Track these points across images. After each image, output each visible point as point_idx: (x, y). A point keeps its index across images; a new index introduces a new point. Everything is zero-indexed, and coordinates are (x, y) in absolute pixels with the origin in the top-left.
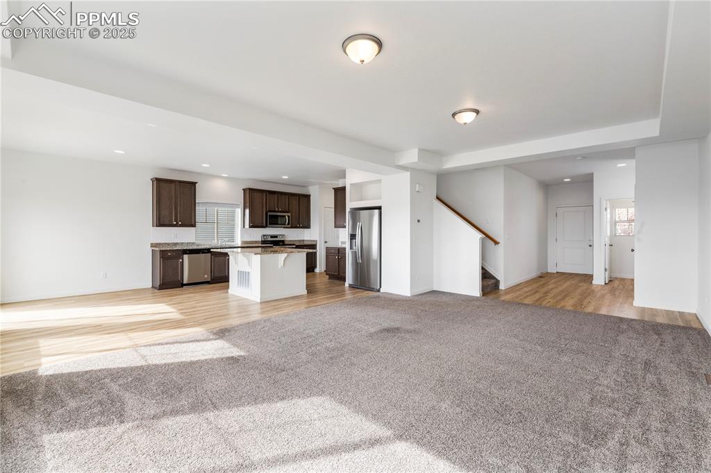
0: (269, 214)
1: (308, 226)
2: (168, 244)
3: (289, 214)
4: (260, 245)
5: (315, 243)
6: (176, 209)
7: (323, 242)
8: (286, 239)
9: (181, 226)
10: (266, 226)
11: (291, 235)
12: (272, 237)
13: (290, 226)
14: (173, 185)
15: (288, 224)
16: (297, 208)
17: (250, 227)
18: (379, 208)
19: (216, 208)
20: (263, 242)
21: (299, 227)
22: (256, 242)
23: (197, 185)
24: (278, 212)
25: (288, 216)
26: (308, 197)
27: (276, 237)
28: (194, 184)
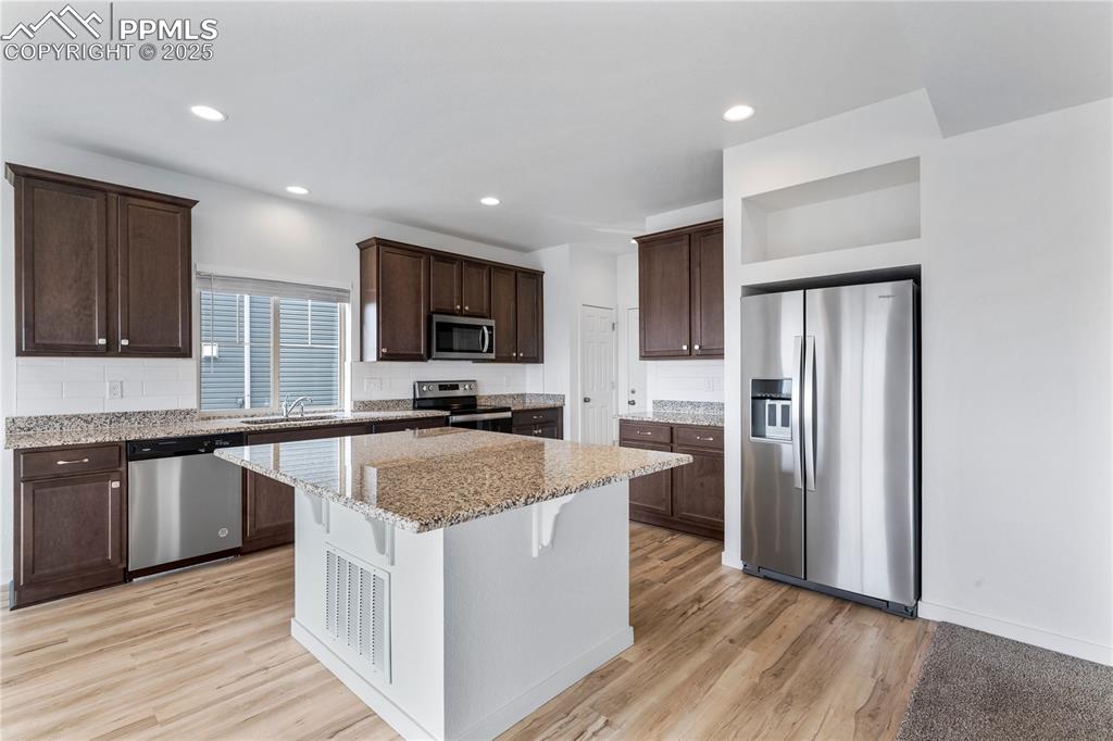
0: (437, 318)
1: (537, 358)
2: (87, 419)
3: (492, 323)
4: (411, 414)
5: (558, 404)
6: (108, 289)
7: (580, 400)
8: (481, 394)
9: (127, 352)
10: (429, 356)
11: (494, 381)
12: (443, 387)
13: (493, 356)
14: (94, 203)
15: (490, 350)
16: (513, 304)
17: (379, 359)
18: (913, 275)
19: (273, 299)
20: (419, 403)
21: (517, 360)
22: (398, 404)
23: (194, 211)
24: (461, 313)
25: (490, 328)
26: (535, 277)
27: (456, 387)
28: (185, 205)
